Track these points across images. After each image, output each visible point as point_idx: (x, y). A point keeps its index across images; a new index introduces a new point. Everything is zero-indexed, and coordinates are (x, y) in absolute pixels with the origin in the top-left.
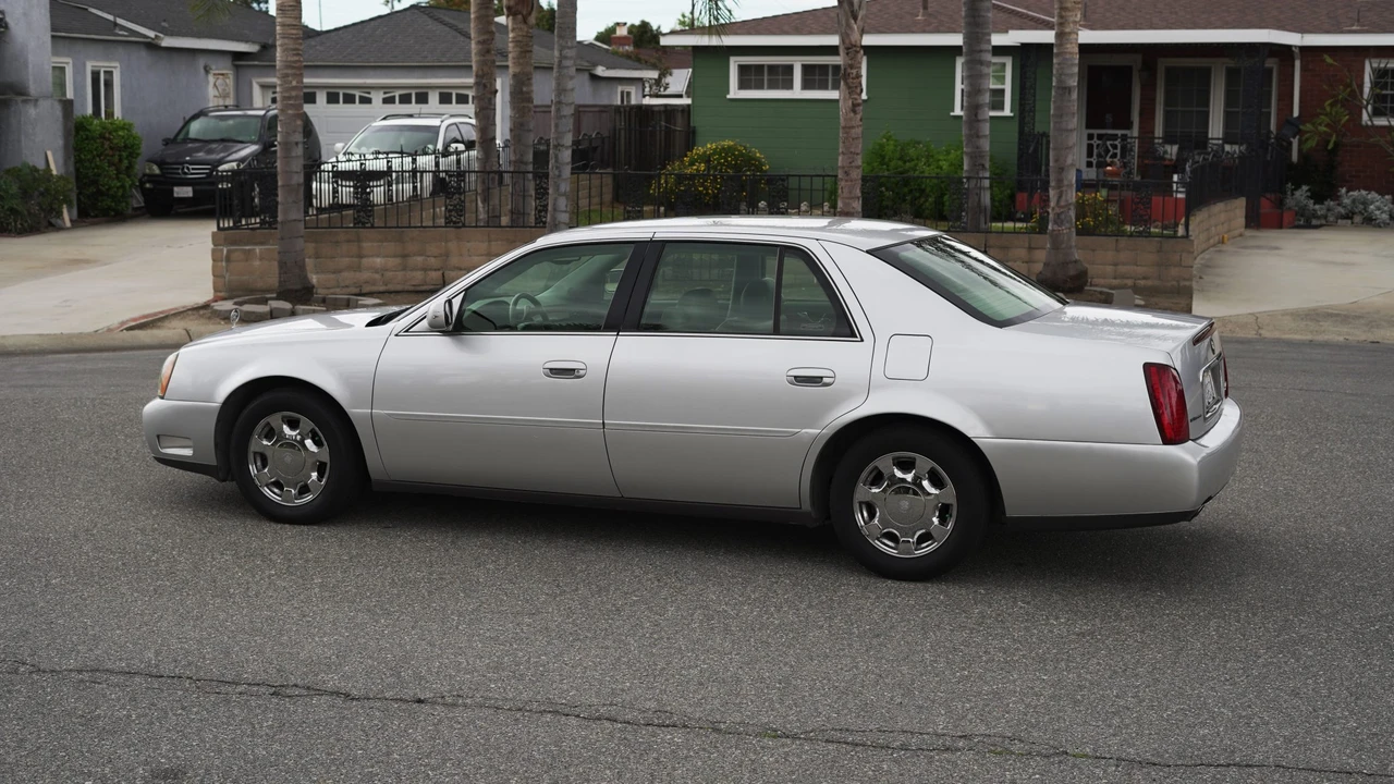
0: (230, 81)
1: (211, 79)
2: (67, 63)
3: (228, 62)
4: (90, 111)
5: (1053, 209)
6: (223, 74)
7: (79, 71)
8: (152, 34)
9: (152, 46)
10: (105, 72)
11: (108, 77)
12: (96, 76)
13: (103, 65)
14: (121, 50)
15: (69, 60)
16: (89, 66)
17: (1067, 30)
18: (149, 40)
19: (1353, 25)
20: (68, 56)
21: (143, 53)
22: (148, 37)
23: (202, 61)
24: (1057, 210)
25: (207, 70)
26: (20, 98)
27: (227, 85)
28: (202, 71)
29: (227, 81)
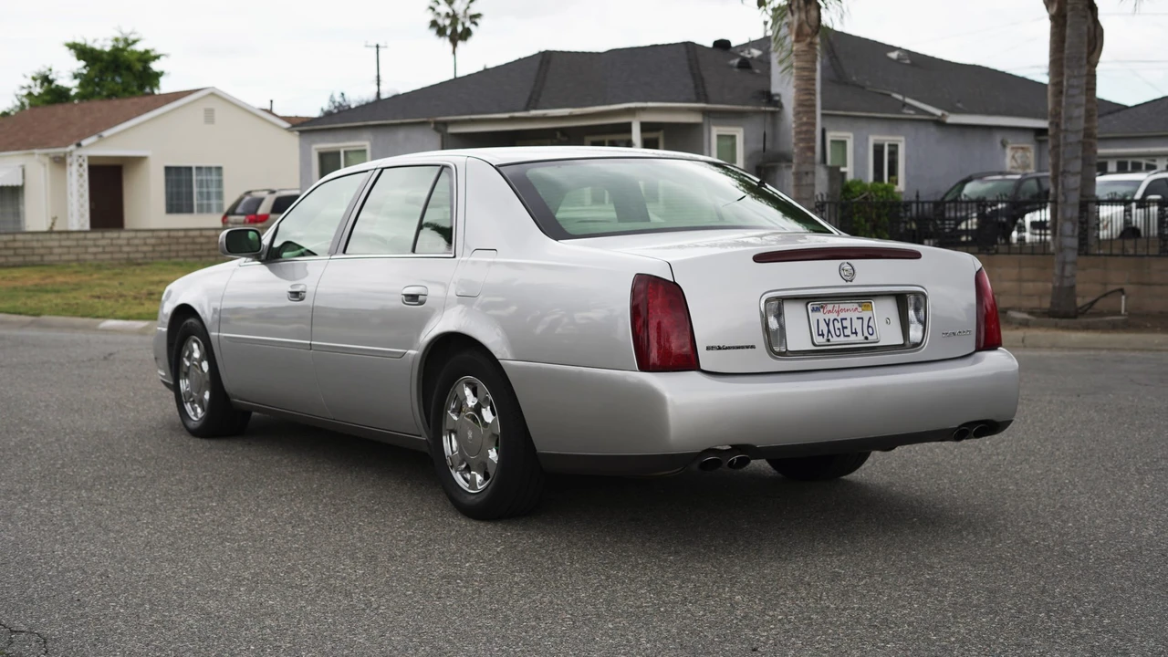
0: (1031, 155)
1: (1009, 152)
2: (849, 137)
3: (1030, 137)
4: (870, 178)
6: (1022, 148)
7: (860, 143)
8: (938, 112)
9: (939, 123)
10: (890, 145)
11: (893, 149)
12: (878, 150)
13: (886, 140)
14: (907, 127)
15: (851, 135)
16: (872, 140)
18: (936, 118)
20: (849, 131)
21: (933, 129)
22: (933, 115)
23: (998, 137)
25: (1004, 145)
26: (783, 165)
27: (1027, 157)
28: (999, 145)
29: (1028, 154)
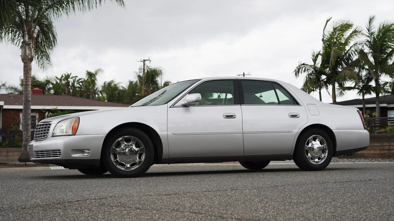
5: (25, 137)
17: (29, 84)
19: (15, 103)
24: (27, 138)
